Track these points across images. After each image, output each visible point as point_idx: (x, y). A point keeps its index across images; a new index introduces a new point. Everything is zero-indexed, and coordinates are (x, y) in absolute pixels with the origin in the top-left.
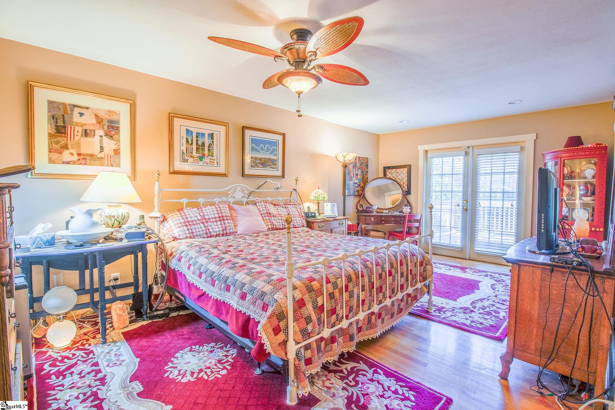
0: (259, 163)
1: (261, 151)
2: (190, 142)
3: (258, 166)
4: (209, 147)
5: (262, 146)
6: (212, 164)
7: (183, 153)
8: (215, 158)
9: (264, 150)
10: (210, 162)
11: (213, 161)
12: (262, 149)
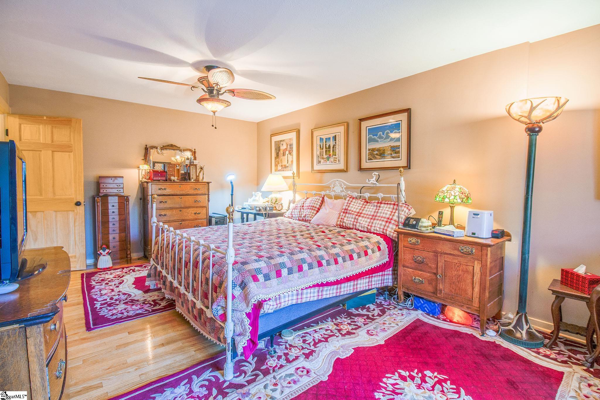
0: (377, 154)
1: (379, 140)
2: (322, 147)
3: (376, 158)
4: (333, 148)
5: (380, 135)
6: (335, 162)
7: (318, 156)
8: (337, 156)
9: (382, 138)
10: (334, 160)
11: (336, 159)
12: (380, 137)
